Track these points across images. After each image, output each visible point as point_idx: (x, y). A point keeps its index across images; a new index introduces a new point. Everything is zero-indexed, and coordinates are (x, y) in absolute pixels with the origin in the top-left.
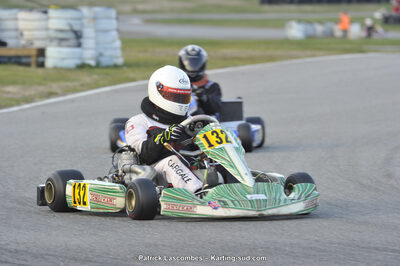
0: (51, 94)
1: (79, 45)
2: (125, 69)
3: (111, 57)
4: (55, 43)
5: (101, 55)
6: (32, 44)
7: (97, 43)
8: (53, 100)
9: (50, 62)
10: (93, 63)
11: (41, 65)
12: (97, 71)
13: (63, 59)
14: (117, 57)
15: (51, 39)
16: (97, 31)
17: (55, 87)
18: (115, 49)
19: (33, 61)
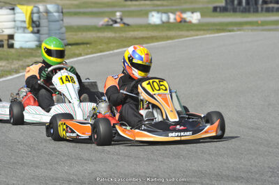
1: (38, 32)
2: (70, 47)
4: (20, 31)
6: (3, 31)
7: (49, 30)
9: (17, 44)
11: (11, 46)
13: (27, 42)
14: (63, 40)
15: (18, 28)
16: (49, 21)
18: (62, 33)
19: (5, 43)
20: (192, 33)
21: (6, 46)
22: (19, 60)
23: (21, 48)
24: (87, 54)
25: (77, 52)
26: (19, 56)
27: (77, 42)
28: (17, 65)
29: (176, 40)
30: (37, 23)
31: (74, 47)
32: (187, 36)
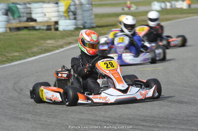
0: (70, 43)
1: (75, 19)
2: (98, 28)
3: (91, 23)
4: (63, 18)
5: (85, 23)
6: (51, 19)
7: (83, 17)
8: (72, 46)
9: (61, 28)
10: (81, 27)
11: (57, 29)
13: (67, 26)
14: (93, 23)
15: (60, 16)
16: (83, 11)
17: (70, 39)
18: (92, 19)
19: (53, 27)
20: (184, 15)
21: (53, 29)
22: (63, 39)
23: (64, 31)
25: (103, 32)
26: (63, 36)
27: (103, 24)
28: (62, 43)
29: (174, 21)
30: (74, 12)
31: (100, 29)
32: (181, 18)
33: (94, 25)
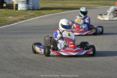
1: (28, 4)
3: (37, 7)
5: (34, 6)
7: (33, 3)
10: (32, 9)
11: (17, 9)
12: (33, 11)
13: (23, 8)
17: (22, 17)
19: (14, 8)
21: (14, 9)
23: (21, 10)
24: (48, 14)
25: (44, 13)
28: (17, 19)
33: (39, 8)
